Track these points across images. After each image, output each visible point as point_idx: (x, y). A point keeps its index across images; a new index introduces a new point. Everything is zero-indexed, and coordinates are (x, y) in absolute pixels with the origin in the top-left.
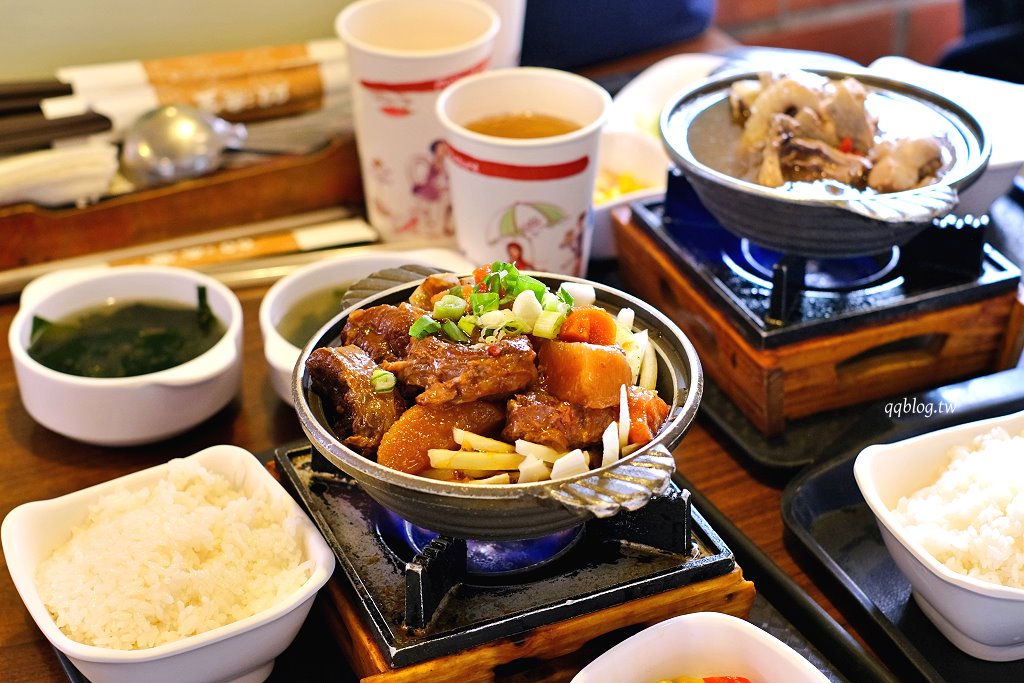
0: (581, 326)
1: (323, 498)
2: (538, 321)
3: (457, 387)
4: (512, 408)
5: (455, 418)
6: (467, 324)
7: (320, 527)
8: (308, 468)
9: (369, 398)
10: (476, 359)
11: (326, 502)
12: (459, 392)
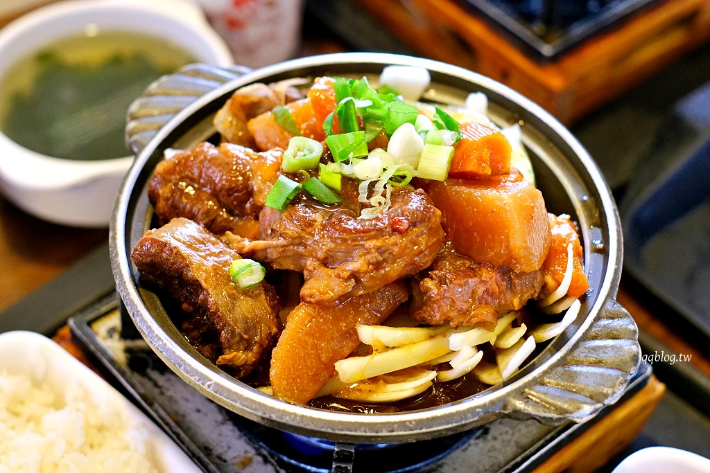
0: (481, 160)
1: (150, 379)
2: (422, 160)
3: (355, 276)
4: (428, 289)
5: (358, 313)
6: (331, 175)
7: (167, 428)
8: (116, 336)
9: (233, 298)
10: (375, 237)
11: (156, 385)
12: (358, 281)
